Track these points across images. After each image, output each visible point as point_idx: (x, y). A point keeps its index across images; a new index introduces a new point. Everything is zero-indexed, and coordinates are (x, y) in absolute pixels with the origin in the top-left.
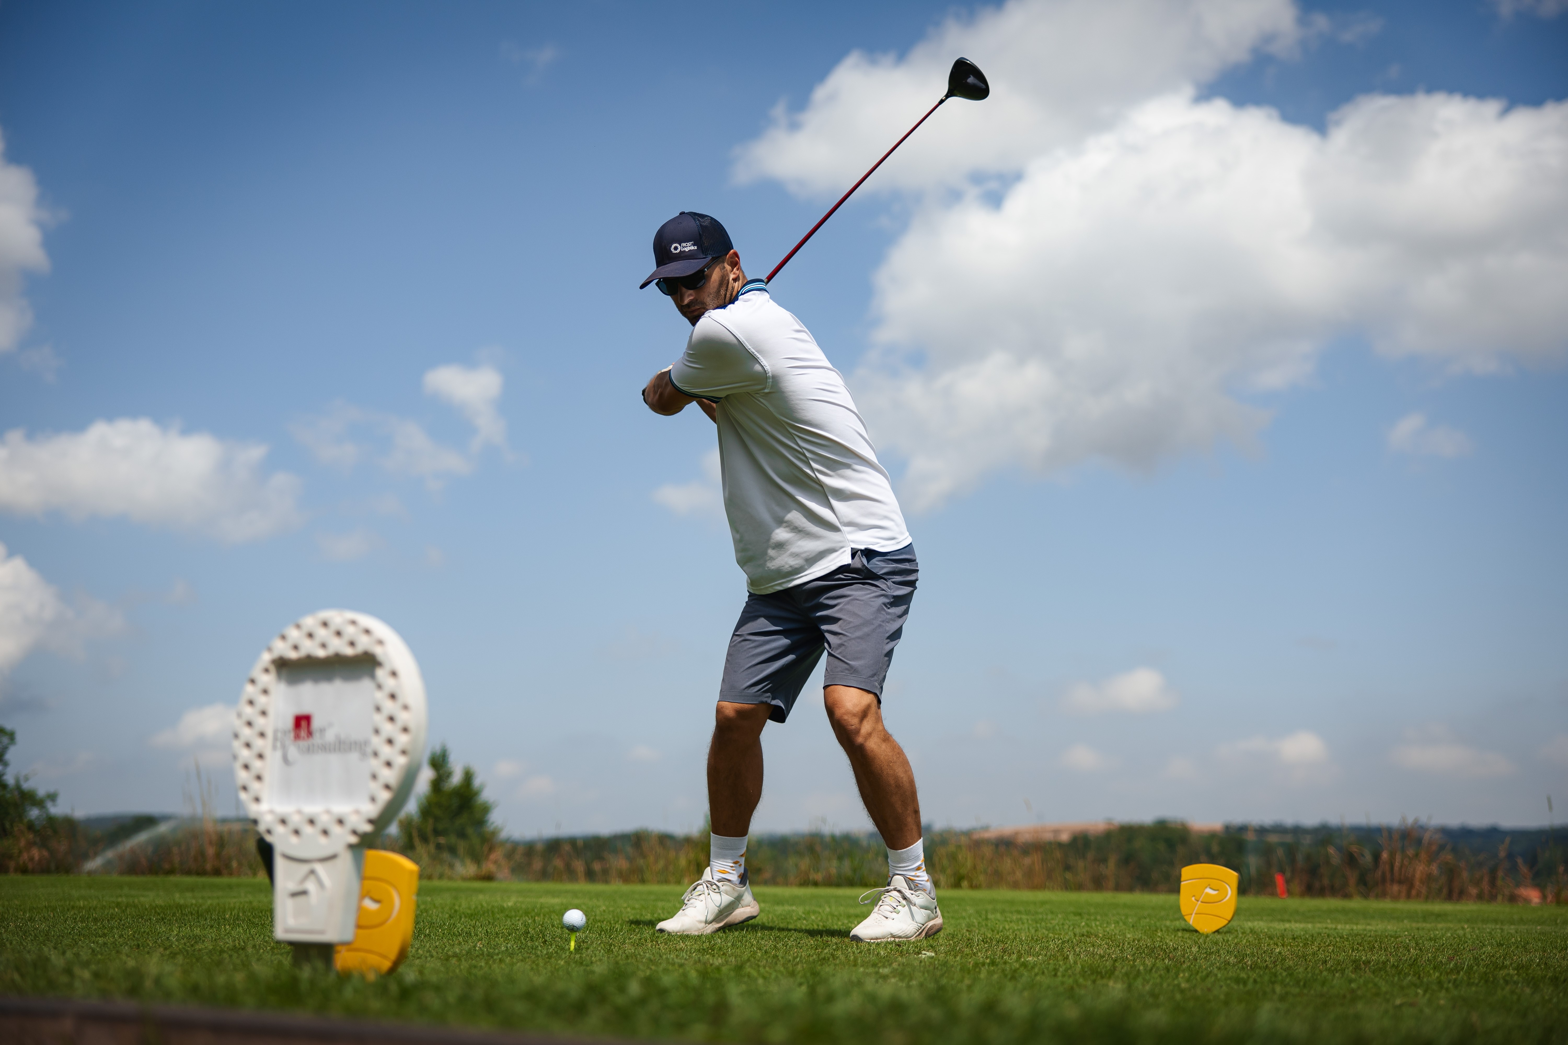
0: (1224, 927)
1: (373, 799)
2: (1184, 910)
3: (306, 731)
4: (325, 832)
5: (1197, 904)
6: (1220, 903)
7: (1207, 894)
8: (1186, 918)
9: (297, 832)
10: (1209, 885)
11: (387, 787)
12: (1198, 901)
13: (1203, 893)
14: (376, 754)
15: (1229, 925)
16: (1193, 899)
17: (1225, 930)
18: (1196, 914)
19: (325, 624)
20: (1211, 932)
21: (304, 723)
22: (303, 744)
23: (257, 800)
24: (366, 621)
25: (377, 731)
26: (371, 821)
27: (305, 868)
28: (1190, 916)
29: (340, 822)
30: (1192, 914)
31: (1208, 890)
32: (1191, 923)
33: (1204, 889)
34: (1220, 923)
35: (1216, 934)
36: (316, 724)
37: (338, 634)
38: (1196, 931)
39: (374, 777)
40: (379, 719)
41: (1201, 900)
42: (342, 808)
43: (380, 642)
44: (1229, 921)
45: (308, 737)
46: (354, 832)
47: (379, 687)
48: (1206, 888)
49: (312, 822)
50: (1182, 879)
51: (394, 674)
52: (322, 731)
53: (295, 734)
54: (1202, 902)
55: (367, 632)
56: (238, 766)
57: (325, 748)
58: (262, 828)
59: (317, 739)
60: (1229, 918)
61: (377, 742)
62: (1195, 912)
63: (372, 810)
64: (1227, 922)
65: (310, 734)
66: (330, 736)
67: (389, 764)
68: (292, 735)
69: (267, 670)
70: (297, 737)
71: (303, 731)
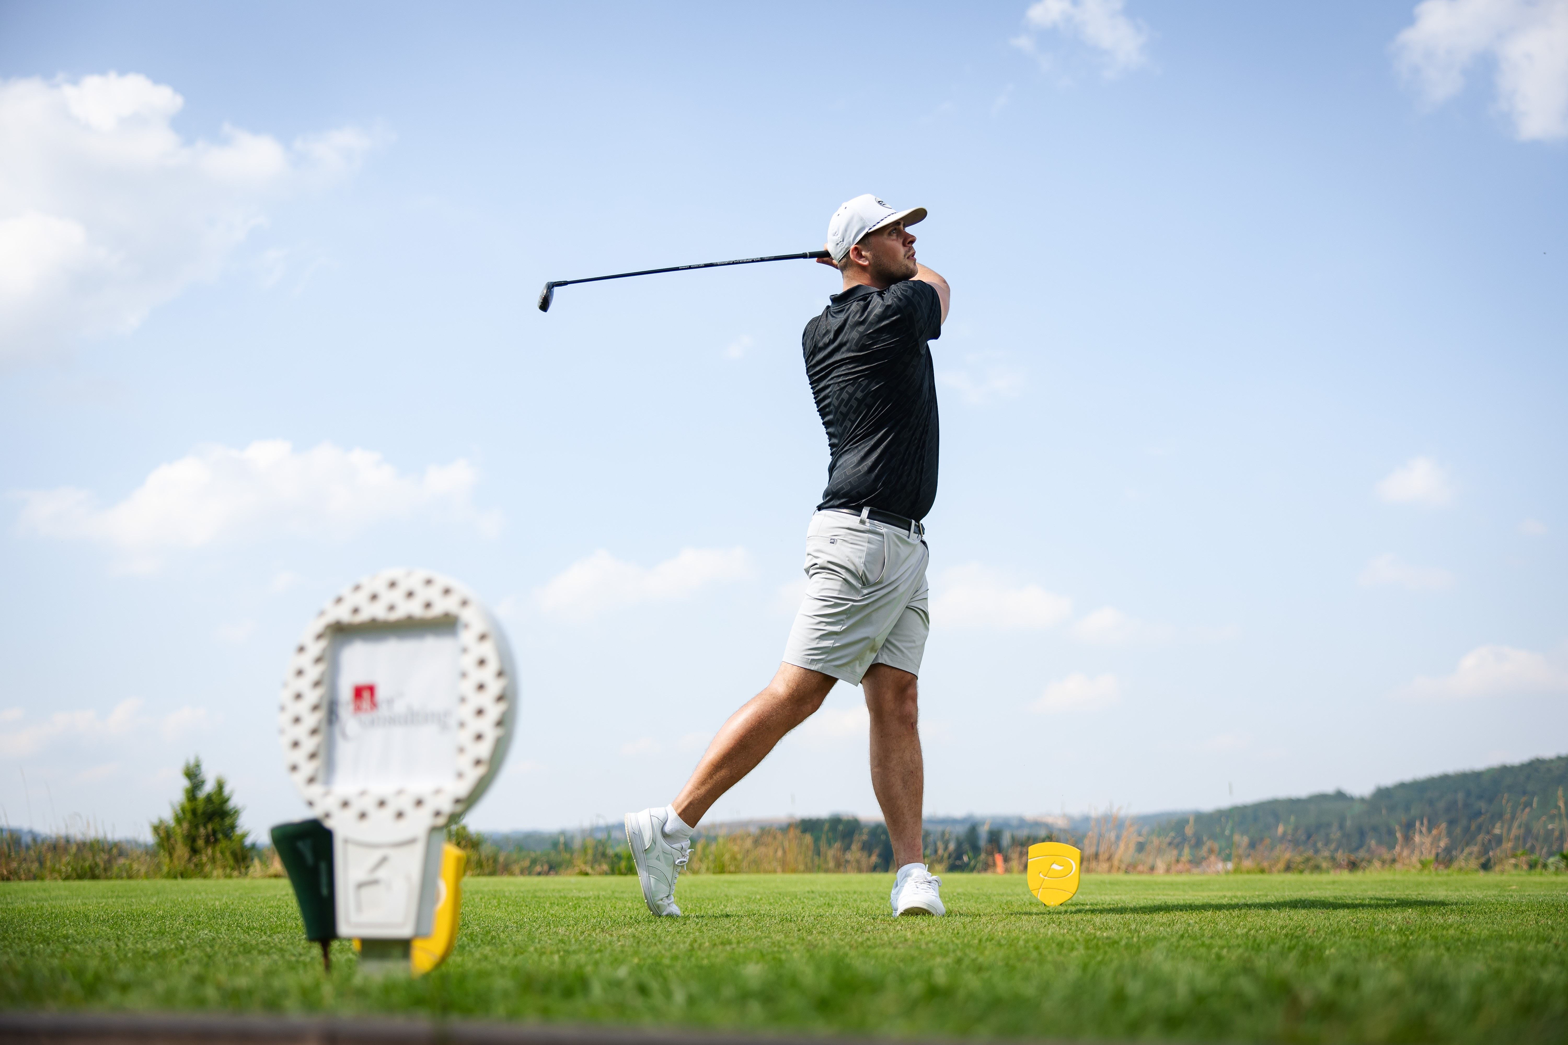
0: (1069, 900)
1: (460, 775)
2: (1031, 886)
3: (369, 702)
4: (400, 815)
5: (1044, 879)
6: (1064, 878)
7: (1054, 869)
8: (1034, 893)
9: (363, 816)
10: (1056, 861)
11: (478, 762)
12: (1046, 876)
13: (1050, 868)
14: (462, 725)
15: (1073, 898)
17: (1069, 902)
18: (1043, 889)
19: (393, 584)
20: (1058, 905)
21: (366, 694)
22: (366, 717)
23: (311, 780)
25: (463, 700)
26: (458, 801)
27: (375, 855)
28: (1038, 891)
29: (419, 803)
30: (1039, 889)
31: (1055, 867)
32: (1039, 898)
34: (1065, 897)
36: (381, 694)
37: (410, 595)
38: (1045, 905)
39: (461, 751)
40: (467, 687)
41: (1048, 875)
42: (421, 786)
43: (464, 603)
44: (1074, 894)
45: (372, 708)
46: (438, 814)
47: (465, 650)
48: (1053, 864)
49: (382, 803)
51: (482, 637)
52: (390, 702)
53: (355, 706)
54: (1049, 877)
55: (447, 591)
57: (395, 721)
59: (383, 711)
60: (1075, 892)
61: (464, 712)
62: (1042, 887)
63: (463, 788)
64: (1072, 895)
65: (374, 705)
66: (399, 707)
67: (479, 737)
68: (351, 707)
69: (320, 635)
70: (358, 709)
71: (366, 703)
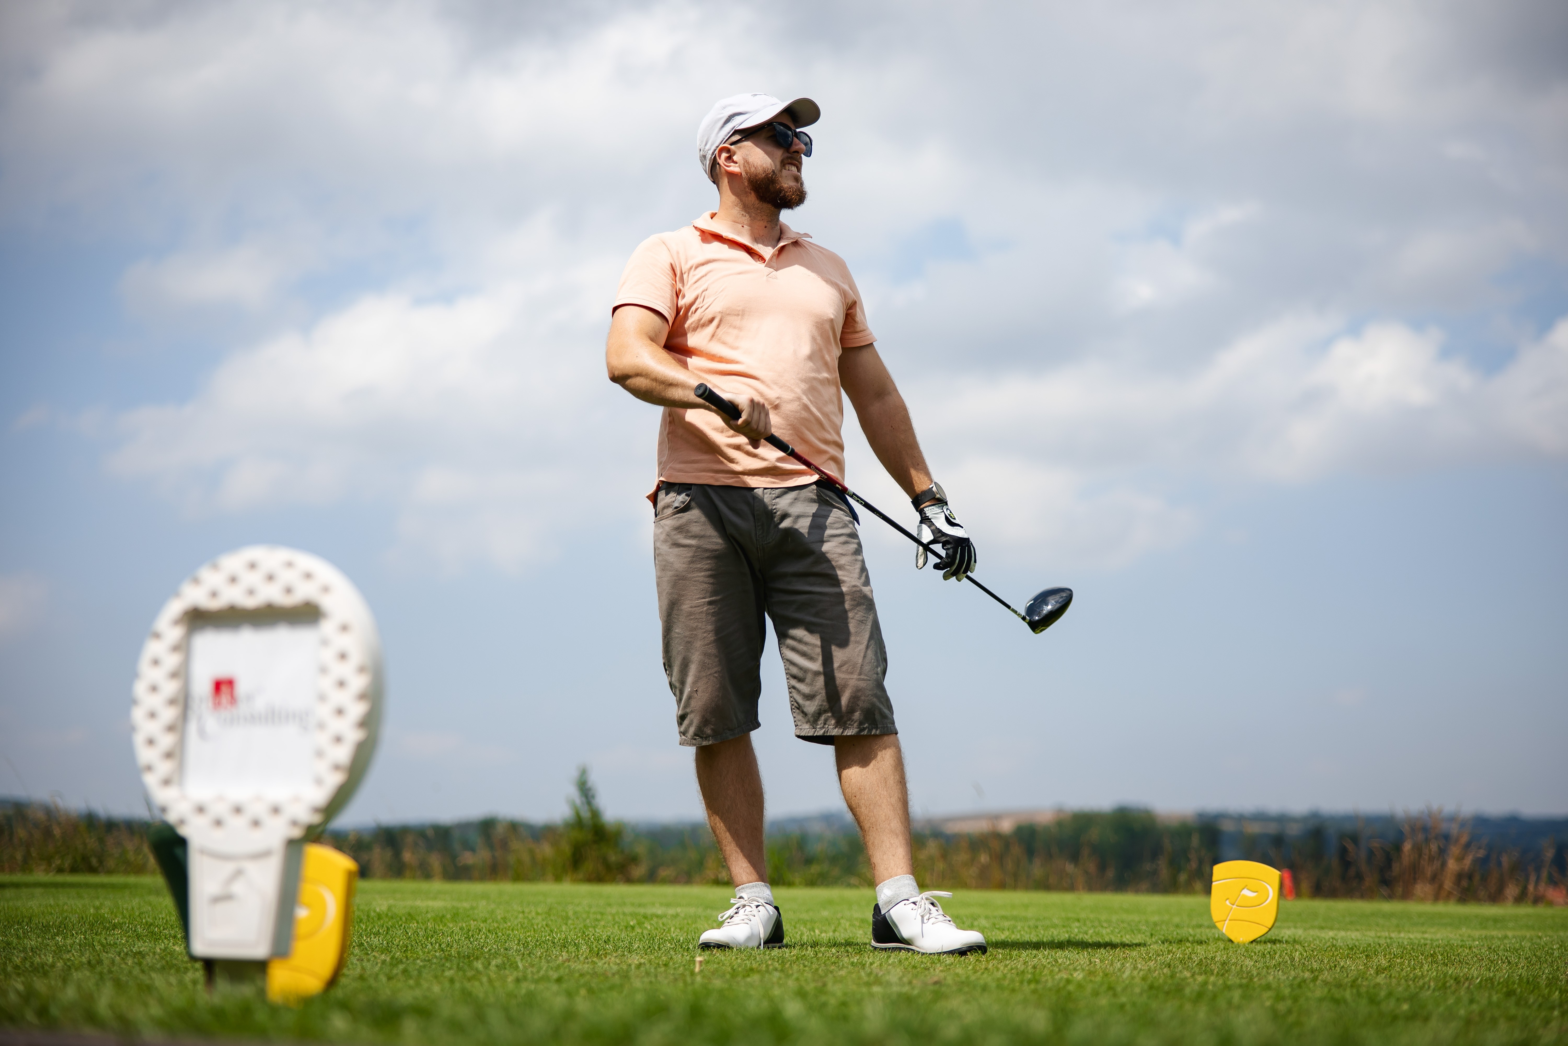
0: (1263, 935)
1: (319, 781)
2: (1216, 915)
3: (228, 697)
4: (256, 823)
5: (1232, 908)
6: (1258, 907)
7: (1244, 895)
8: (1217, 924)
9: (218, 823)
10: (1246, 886)
11: (337, 767)
12: (1233, 905)
13: (1240, 895)
14: (321, 725)
15: (1269, 933)
16: (1228, 902)
17: (1263, 939)
18: (1230, 920)
19: (253, 566)
20: (1248, 941)
21: (224, 688)
22: (225, 714)
23: (167, 782)
24: (306, 561)
25: (323, 697)
26: (317, 810)
27: (229, 868)
28: (1223, 922)
29: (276, 810)
30: (1225, 921)
31: (1246, 892)
32: (1224, 931)
33: (1241, 891)
34: (1258, 932)
35: (1254, 944)
36: (241, 688)
37: (270, 578)
38: (1231, 941)
39: (320, 754)
40: (327, 683)
41: (1236, 904)
42: (278, 793)
43: (326, 589)
44: (1270, 929)
45: (231, 705)
46: (294, 823)
47: (325, 642)
48: (1243, 889)
49: (238, 810)
50: (1214, 879)
51: (344, 628)
52: (249, 698)
53: (214, 702)
54: (1237, 906)
55: (308, 576)
56: (139, 739)
57: (254, 719)
58: (172, 818)
59: (243, 708)
60: (1270, 927)
61: (324, 711)
62: (1229, 918)
63: (320, 797)
64: (1267, 930)
65: (233, 700)
66: (260, 704)
67: (338, 739)
68: (210, 703)
69: (177, 622)
70: (217, 705)
71: (224, 698)
